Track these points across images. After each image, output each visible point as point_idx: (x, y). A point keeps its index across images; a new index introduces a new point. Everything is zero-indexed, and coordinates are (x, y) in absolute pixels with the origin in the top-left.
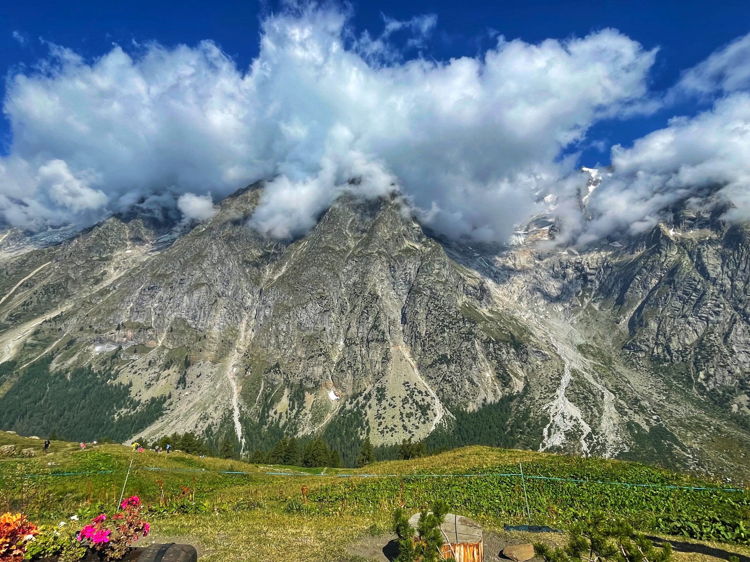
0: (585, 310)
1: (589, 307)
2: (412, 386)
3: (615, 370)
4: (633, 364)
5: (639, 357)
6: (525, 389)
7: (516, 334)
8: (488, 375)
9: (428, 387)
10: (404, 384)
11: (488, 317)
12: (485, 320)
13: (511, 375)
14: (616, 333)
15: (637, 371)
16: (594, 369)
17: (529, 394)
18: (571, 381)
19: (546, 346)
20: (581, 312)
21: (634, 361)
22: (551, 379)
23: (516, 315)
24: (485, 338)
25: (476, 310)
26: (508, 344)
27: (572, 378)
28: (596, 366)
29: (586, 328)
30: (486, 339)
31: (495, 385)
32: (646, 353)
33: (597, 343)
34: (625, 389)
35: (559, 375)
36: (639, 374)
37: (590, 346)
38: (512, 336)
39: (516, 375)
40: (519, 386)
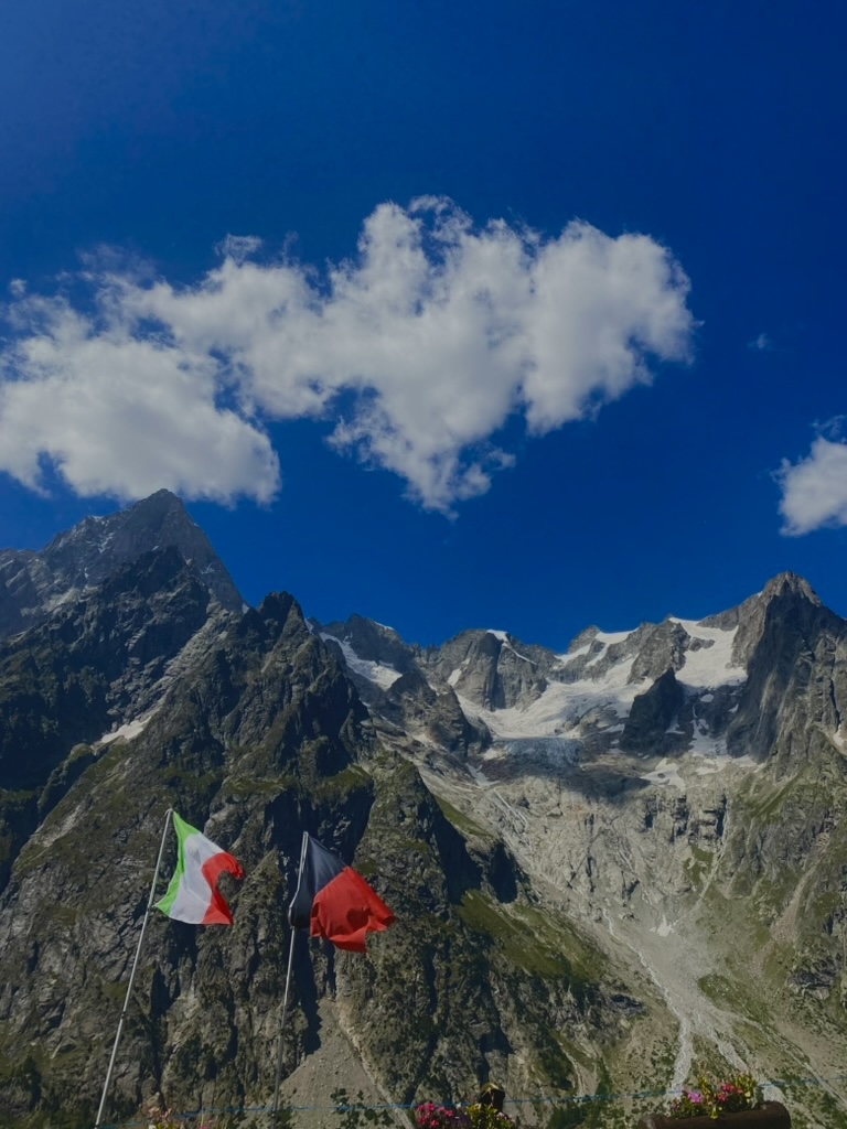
0: (703, 901)
1: (713, 893)
2: (353, 1100)
3: (776, 1031)
4: (808, 1016)
5: (819, 1001)
6: (601, 1090)
7: (573, 958)
8: (521, 1061)
9: (389, 1100)
10: (334, 1097)
11: (515, 922)
12: (508, 928)
13: (570, 1058)
14: (768, 947)
15: (819, 1032)
16: (736, 1031)
17: (611, 1102)
18: (694, 1063)
19: (636, 984)
20: (699, 904)
21: (811, 1008)
22: (654, 1062)
23: (571, 914)
24: (511, 970)
25: (490, 906)
26: (560, 982)
27: (696, 1057)
28: (737, 1023)
29: (711, 938)
30: (514, 974)
31: (538, 1086)
32: (830, 991)
33: (735, 973)
34: (803, 1076)
35: (668, 1051)
36: (822, 1039)
37: (722, 978)
38: (566, 964)
39: (579, 1055)
40: (586, 1085)
